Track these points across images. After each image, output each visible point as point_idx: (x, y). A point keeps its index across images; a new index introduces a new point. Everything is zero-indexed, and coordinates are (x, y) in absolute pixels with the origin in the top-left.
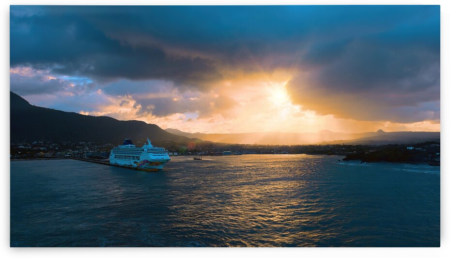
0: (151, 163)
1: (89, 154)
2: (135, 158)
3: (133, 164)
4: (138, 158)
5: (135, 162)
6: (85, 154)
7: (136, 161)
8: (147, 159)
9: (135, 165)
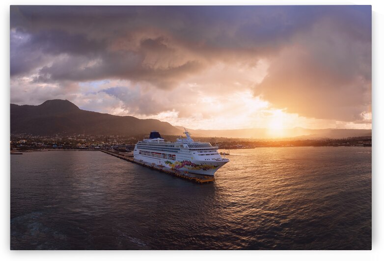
0: (196, 166)
1: (116, 146)
2: (167, 157)
3: (164, 164)
4: (172, 157)
5: (167, 162)
6: (112, 147)
7: (169, 160)
8: (189, 159)
9: (168, 166)
